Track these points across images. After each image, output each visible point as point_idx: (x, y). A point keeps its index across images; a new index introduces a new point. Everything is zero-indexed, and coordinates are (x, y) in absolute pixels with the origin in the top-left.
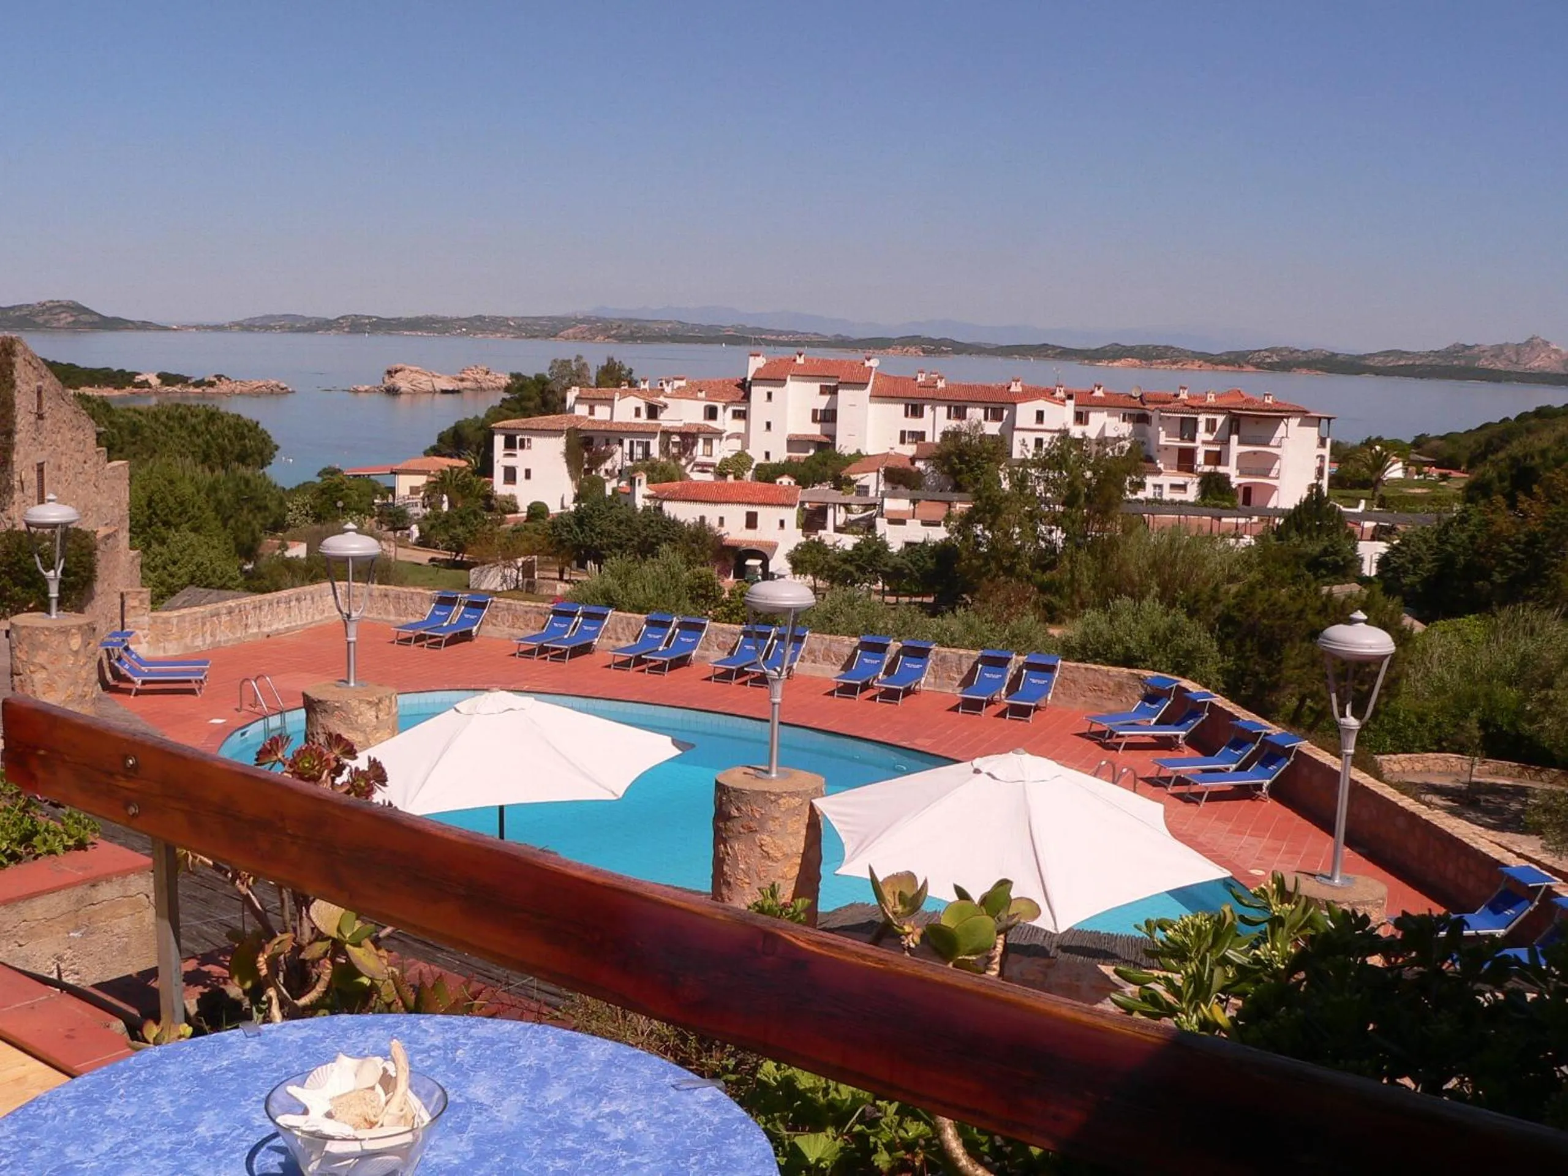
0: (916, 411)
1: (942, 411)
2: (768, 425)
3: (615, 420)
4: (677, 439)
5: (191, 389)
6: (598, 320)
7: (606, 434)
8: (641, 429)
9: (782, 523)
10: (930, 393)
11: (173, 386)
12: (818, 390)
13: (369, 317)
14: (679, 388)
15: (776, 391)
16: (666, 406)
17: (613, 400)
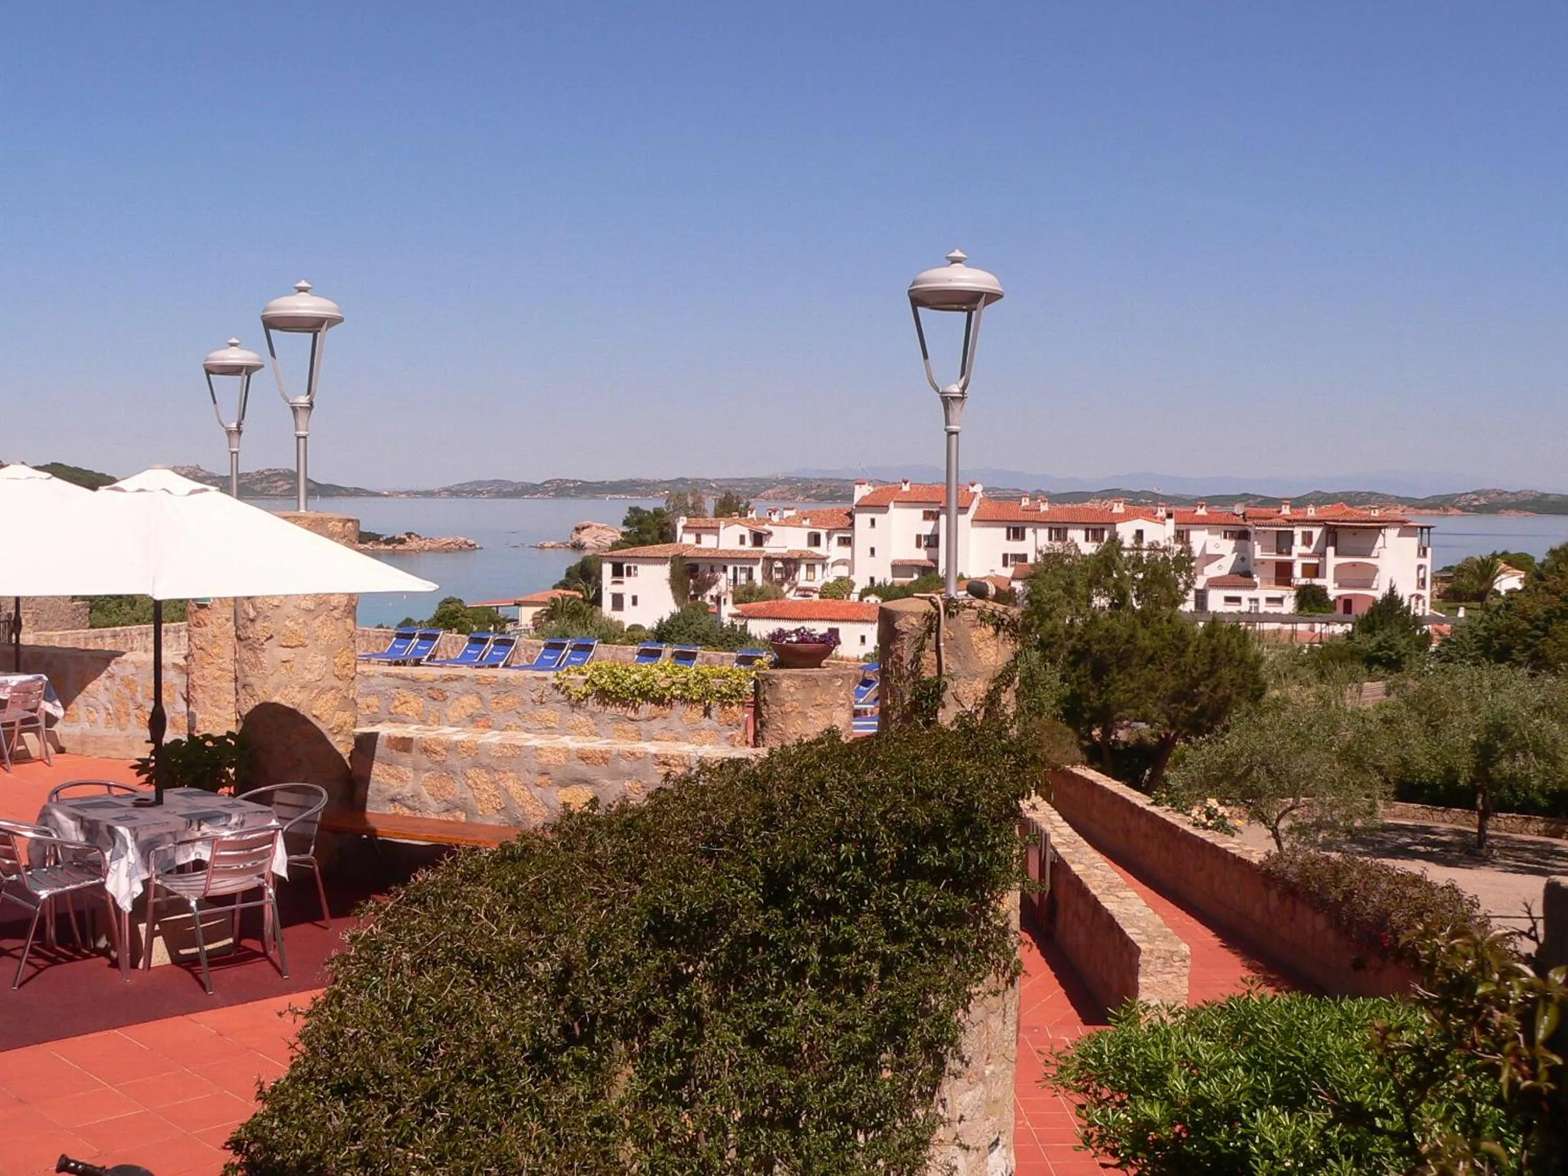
0: (1017, 534)
1: (1043, 533)
2: (872, 551)
3: (721, 548)
4: (779, 565)
5: (382, 547)
6: (799, 480)
7: (713, 561)
8: (744, 556)
9: (863, 639)
10: (1031, 516)
11: (365, 543)
12: (922, 515)
13: (574, 481)
14: (788, 517)
15: (878, 518)
16: (770, 533)
17: (718, 528)
